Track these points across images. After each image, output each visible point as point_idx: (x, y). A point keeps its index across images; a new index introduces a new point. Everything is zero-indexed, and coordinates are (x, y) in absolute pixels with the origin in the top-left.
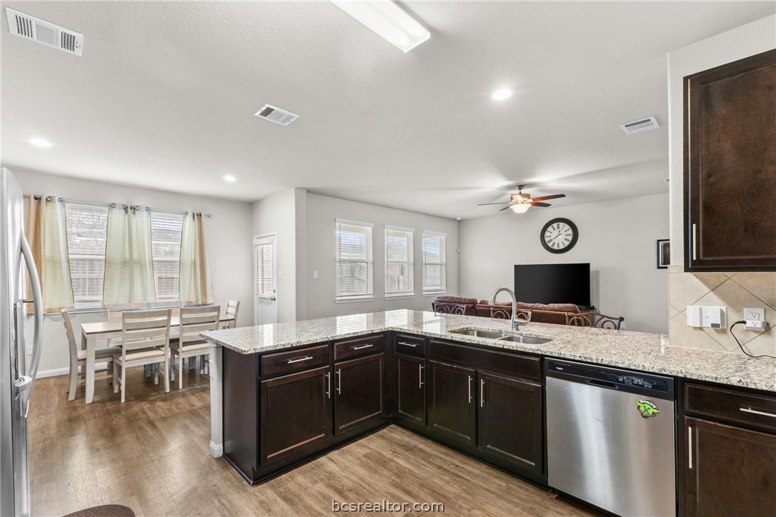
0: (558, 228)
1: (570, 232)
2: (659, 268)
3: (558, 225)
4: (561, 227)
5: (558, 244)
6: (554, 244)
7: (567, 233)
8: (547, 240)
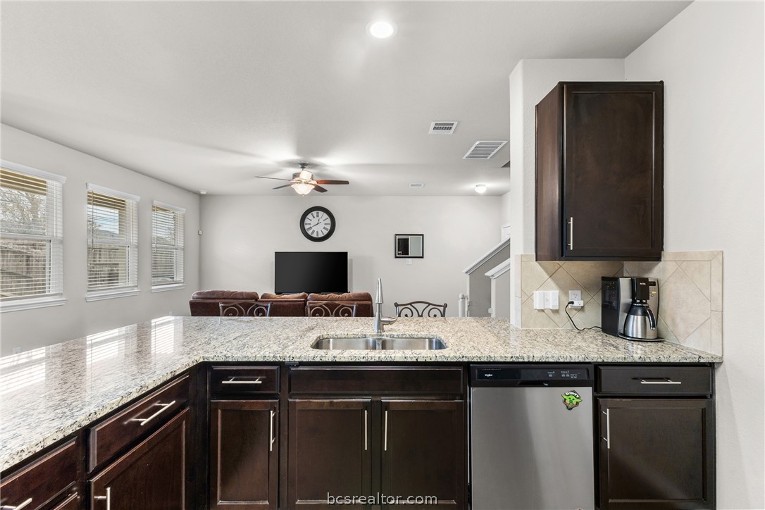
0: (318, 216)
1: (329, 221)
2: (396, 257)
3: (318, 213)
4: (320, 216)
5: (318, 232)
6: (313, 232)
7: (326, 222)
8: (307, 227)
